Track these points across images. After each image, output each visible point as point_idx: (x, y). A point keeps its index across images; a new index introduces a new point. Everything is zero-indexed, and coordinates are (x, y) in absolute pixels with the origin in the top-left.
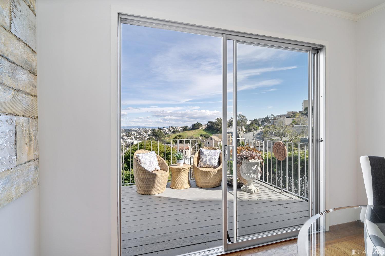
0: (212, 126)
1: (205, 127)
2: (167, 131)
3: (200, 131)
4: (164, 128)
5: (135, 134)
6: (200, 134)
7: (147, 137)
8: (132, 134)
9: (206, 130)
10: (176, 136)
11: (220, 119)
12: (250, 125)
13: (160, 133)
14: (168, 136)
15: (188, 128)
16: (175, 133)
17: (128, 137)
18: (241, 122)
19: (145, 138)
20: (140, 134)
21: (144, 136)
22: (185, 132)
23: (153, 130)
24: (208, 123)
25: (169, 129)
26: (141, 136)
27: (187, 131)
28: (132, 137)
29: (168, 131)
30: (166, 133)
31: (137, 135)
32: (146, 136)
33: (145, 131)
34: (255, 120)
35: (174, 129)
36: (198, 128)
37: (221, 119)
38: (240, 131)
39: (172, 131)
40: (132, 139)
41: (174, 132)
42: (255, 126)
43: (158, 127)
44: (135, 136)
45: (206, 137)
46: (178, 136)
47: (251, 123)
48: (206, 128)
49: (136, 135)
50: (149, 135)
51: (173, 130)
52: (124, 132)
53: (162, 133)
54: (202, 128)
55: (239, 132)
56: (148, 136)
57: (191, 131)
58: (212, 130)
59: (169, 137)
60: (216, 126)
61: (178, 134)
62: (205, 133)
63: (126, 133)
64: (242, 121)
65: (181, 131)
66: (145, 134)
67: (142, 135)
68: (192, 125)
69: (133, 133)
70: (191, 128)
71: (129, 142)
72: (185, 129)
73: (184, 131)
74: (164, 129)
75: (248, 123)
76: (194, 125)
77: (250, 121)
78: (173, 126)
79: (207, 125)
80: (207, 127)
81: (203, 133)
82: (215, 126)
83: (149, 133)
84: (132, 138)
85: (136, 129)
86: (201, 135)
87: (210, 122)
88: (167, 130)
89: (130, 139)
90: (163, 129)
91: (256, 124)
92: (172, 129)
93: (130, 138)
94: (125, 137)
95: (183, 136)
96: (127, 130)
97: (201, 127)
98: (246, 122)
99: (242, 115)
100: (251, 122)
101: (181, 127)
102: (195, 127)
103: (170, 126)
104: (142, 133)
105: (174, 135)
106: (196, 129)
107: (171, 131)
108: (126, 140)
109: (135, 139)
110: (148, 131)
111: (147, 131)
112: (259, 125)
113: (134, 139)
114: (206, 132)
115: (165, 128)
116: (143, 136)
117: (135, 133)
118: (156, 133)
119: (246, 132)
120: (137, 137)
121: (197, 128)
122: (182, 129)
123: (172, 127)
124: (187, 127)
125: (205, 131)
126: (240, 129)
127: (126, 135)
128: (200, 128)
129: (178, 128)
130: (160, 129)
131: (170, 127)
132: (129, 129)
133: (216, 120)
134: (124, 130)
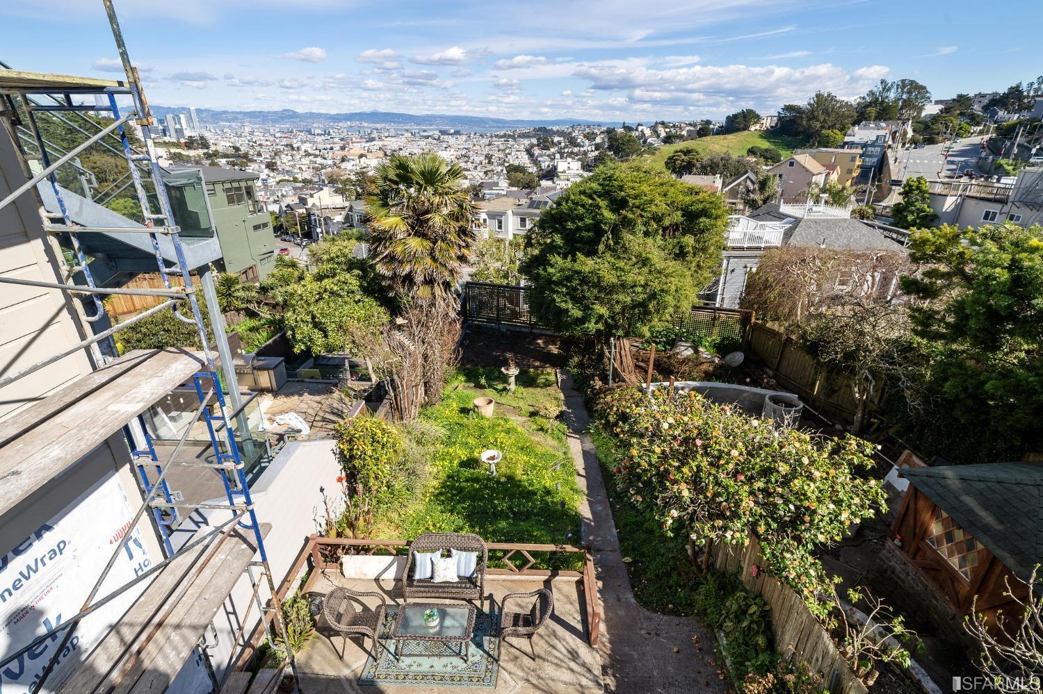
0: (792, 122)
1: (767, 123)
2: (647, 135)
3: (751, 137)
4: (639, 125)
5: (560, 143)
6: (750, 147)
7: (592, 151)
8: (553, 142)
9: (768, 134)
10: (677, 152)
11: (826, 95)
12: (935, 119)
13: (631, 140)
14: (652, 150)
15: (712, 126)
16: (671, 143)
17: (544, 151)
18: (902, 109)
19: (585, 153)
20: (573, 142)
21: (585, 148)
22: (704, 138)
23: (610, 132)
24: (781, 111)
25: (654, 129)
26: (576, 150)
27: (708, 138)
28: (553, 150)
29: (651, 137)
30: (645, 142)
31: (566, 147)
32: (589, 149)
33: (588, 133)
34: (962, 100)
35: (668, 130)
36: (746, 128)
37: (829, 95)
38: (893, 139)
39: (663, 132)
40: (552, 157)
41: (668, 140)
42: (956, 122)
43: (624, 123)
44: (561, 148)
45: (765, 158)
46: (681, 151)
47: (941, 111)
48: (771, 127)
49: (563, 144)
50: (597, 147)
51: (666, 133)
52: (533, 137)
53: (634, 141)
54: (758, 127)
55: (890, 142)
56: (593, 149)
57: (722, 137)
58: (789, 136)
59: (653, 154)
60: (809, 120)
61: (680, 145)
62: (765, 145)
63: (538, 139)
64: (907, 104)
65: (691, 136)
66: (587, 142)
67: (580, 146)
68: (728, 118)
69: (556, 139)
70: (722, 127)
71: (547, 163)
72: (704, 130)
73: (700, 137)
74: (640, 128)
75: (931, 109)
76: (735, 116)
77: (937, 102)
78: (666, 121)
79: (775, 118)
80: (776, 124)
81: (759, 145)
82: (804, 122)
83: (598, 140)
84: (554, 155)
85: (563, 129)
86: (752, 152)
87: (788, 108)
88: (648, 132)
89: (548, 156)
90: (637, 130)
91: (961, 114)
92: (663, 131)
93: (548, 152)
94: (537, 151)
95: (697, 152)
96: (540, 129)
97: (756, 123)
98: (921, 109)
99: (912, 82)
100: (941, 107)
101: (690, 125)
102: (736, 124)
103: (659, 120)
104: (579, 141)
105: (669, 150)
106: (738, 130)
107: (658, 136)
108: (539, 159)
109: (562, 157)
110: (596, 134)
111: (593, 133)
112: (974, 120)
113: (558, 156)
114: (770, 142)
115: (642, 125)
116: (582, 149)
117: (562, 139)
118: (617, 140)
119: (914, 142)
120: (566, 150)
121: (742, 126)
122: (692, 128)
123: (663, 123)
124: (708, 122)
125: (764, 138)
126: (895, 132)
127: (538, 145)
128: (753, 129)
129: (682, 125)
130: (628, 128)
131: (657, 123)
132: (545, 128)
133: (812, 102)
134: (535, 130)
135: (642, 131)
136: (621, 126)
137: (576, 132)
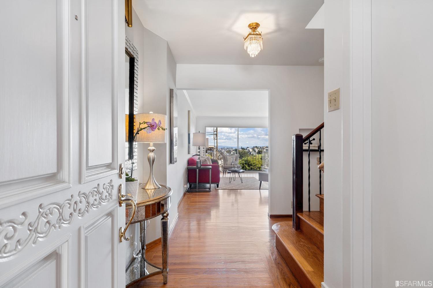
135: (249, 150)
136: (241, 148)
137: (223, 150)
